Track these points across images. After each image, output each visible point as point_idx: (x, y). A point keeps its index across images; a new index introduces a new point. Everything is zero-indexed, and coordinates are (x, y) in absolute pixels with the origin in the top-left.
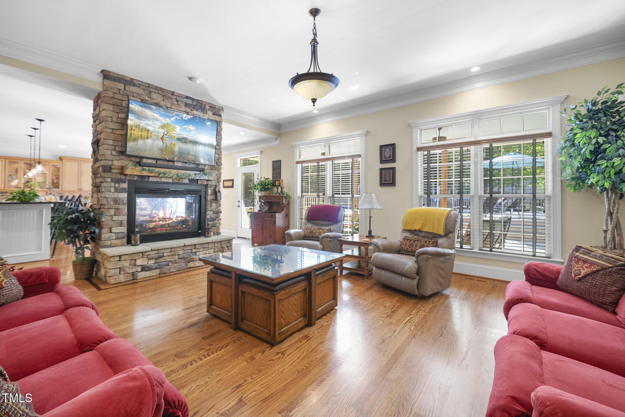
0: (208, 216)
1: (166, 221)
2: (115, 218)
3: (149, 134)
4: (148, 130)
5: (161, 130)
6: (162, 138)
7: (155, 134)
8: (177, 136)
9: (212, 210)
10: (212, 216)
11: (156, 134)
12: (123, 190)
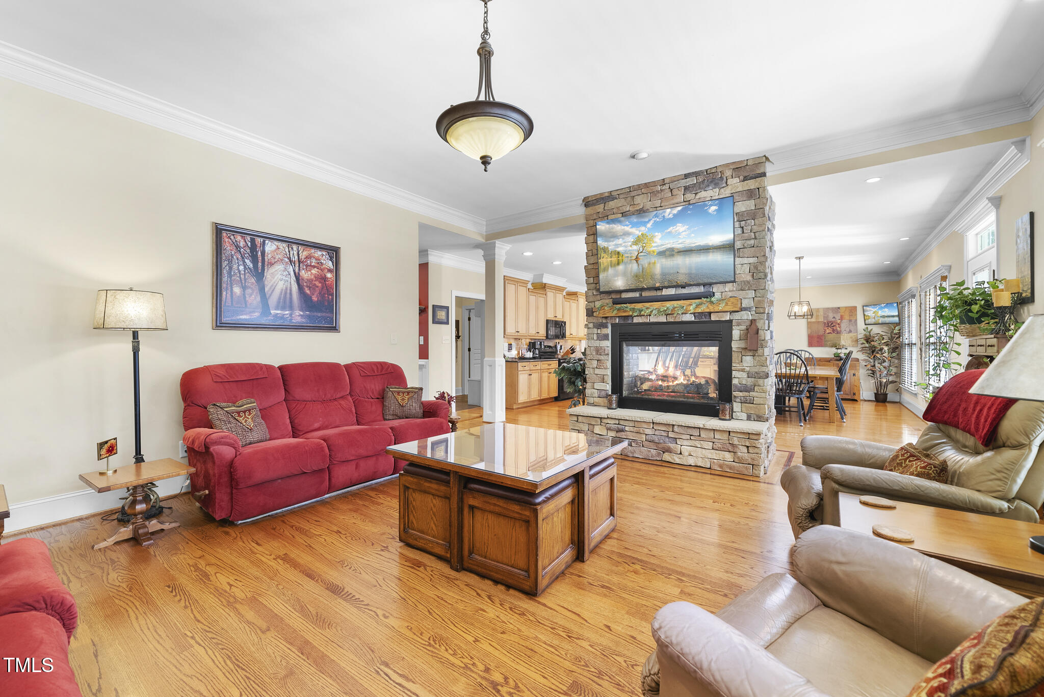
0: (735, 382)
1: (668, 381)
2: (597, 371)
3: (620, 258)
4: (618, 253)
5: (635, 247)
6: (637, 259)
7: (626, 255)
8: (656, 250)
9: (743, 370)
10: (744, 382)
11: (629, 255)
12: (605, 337)
